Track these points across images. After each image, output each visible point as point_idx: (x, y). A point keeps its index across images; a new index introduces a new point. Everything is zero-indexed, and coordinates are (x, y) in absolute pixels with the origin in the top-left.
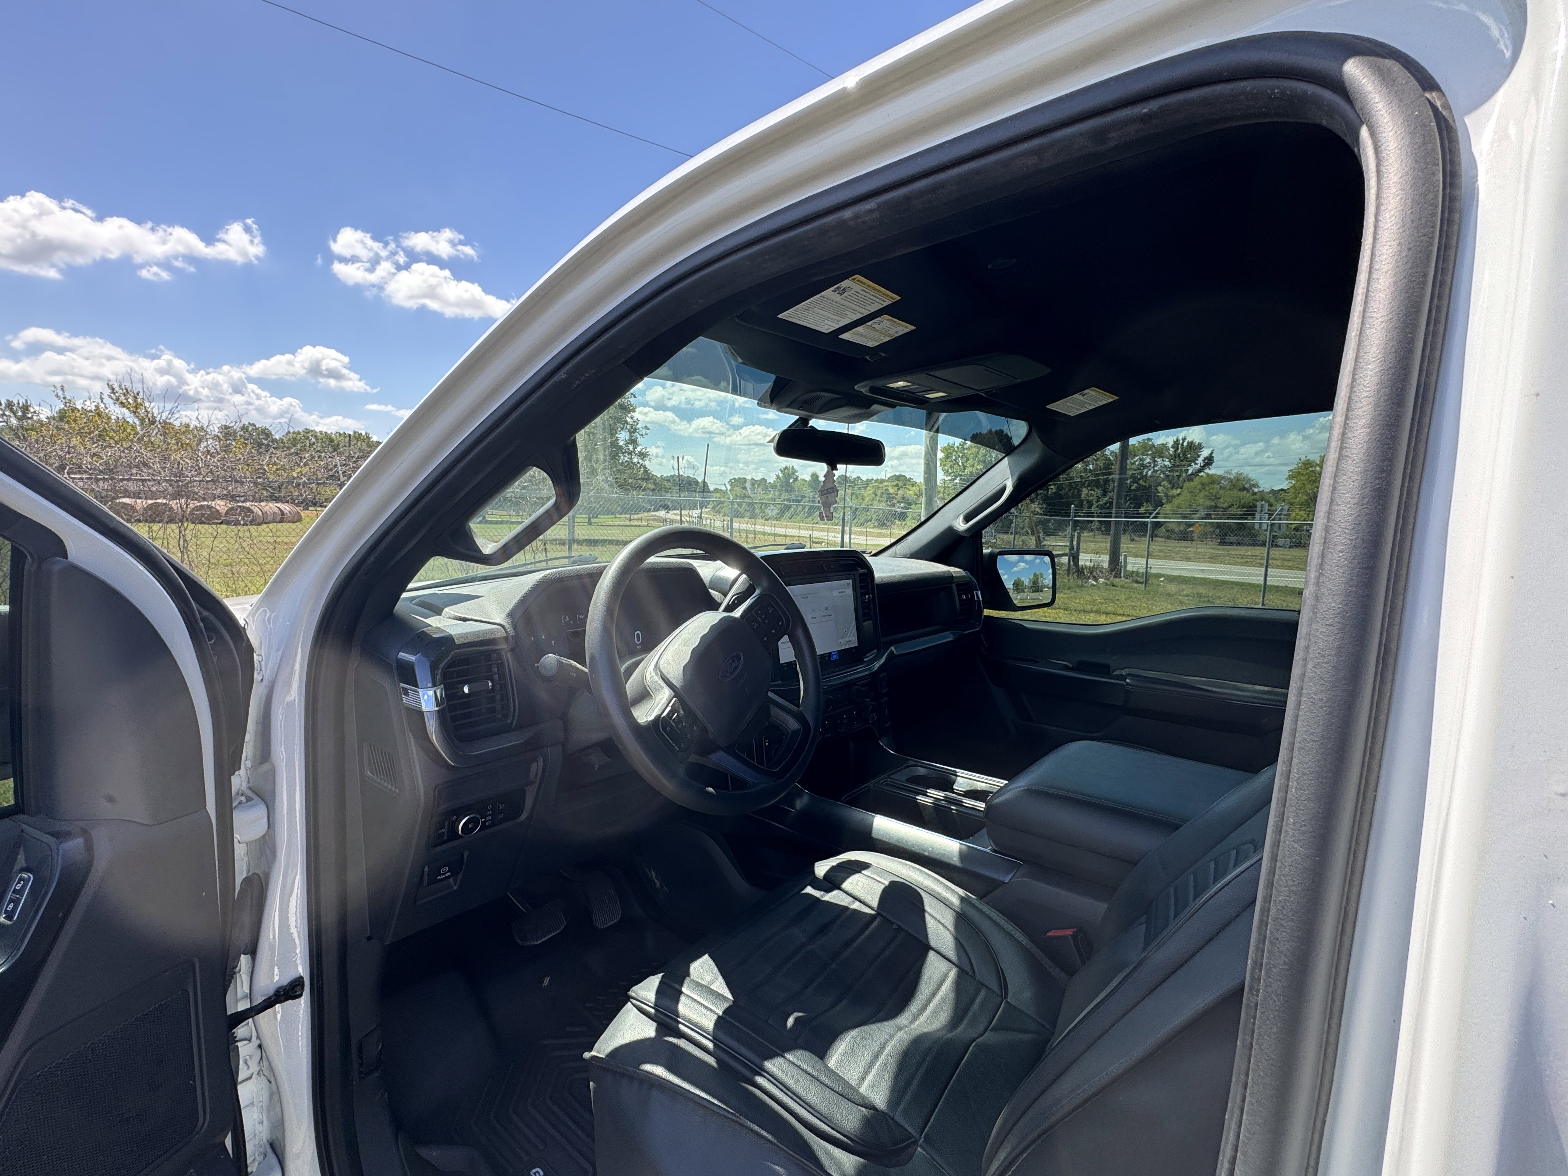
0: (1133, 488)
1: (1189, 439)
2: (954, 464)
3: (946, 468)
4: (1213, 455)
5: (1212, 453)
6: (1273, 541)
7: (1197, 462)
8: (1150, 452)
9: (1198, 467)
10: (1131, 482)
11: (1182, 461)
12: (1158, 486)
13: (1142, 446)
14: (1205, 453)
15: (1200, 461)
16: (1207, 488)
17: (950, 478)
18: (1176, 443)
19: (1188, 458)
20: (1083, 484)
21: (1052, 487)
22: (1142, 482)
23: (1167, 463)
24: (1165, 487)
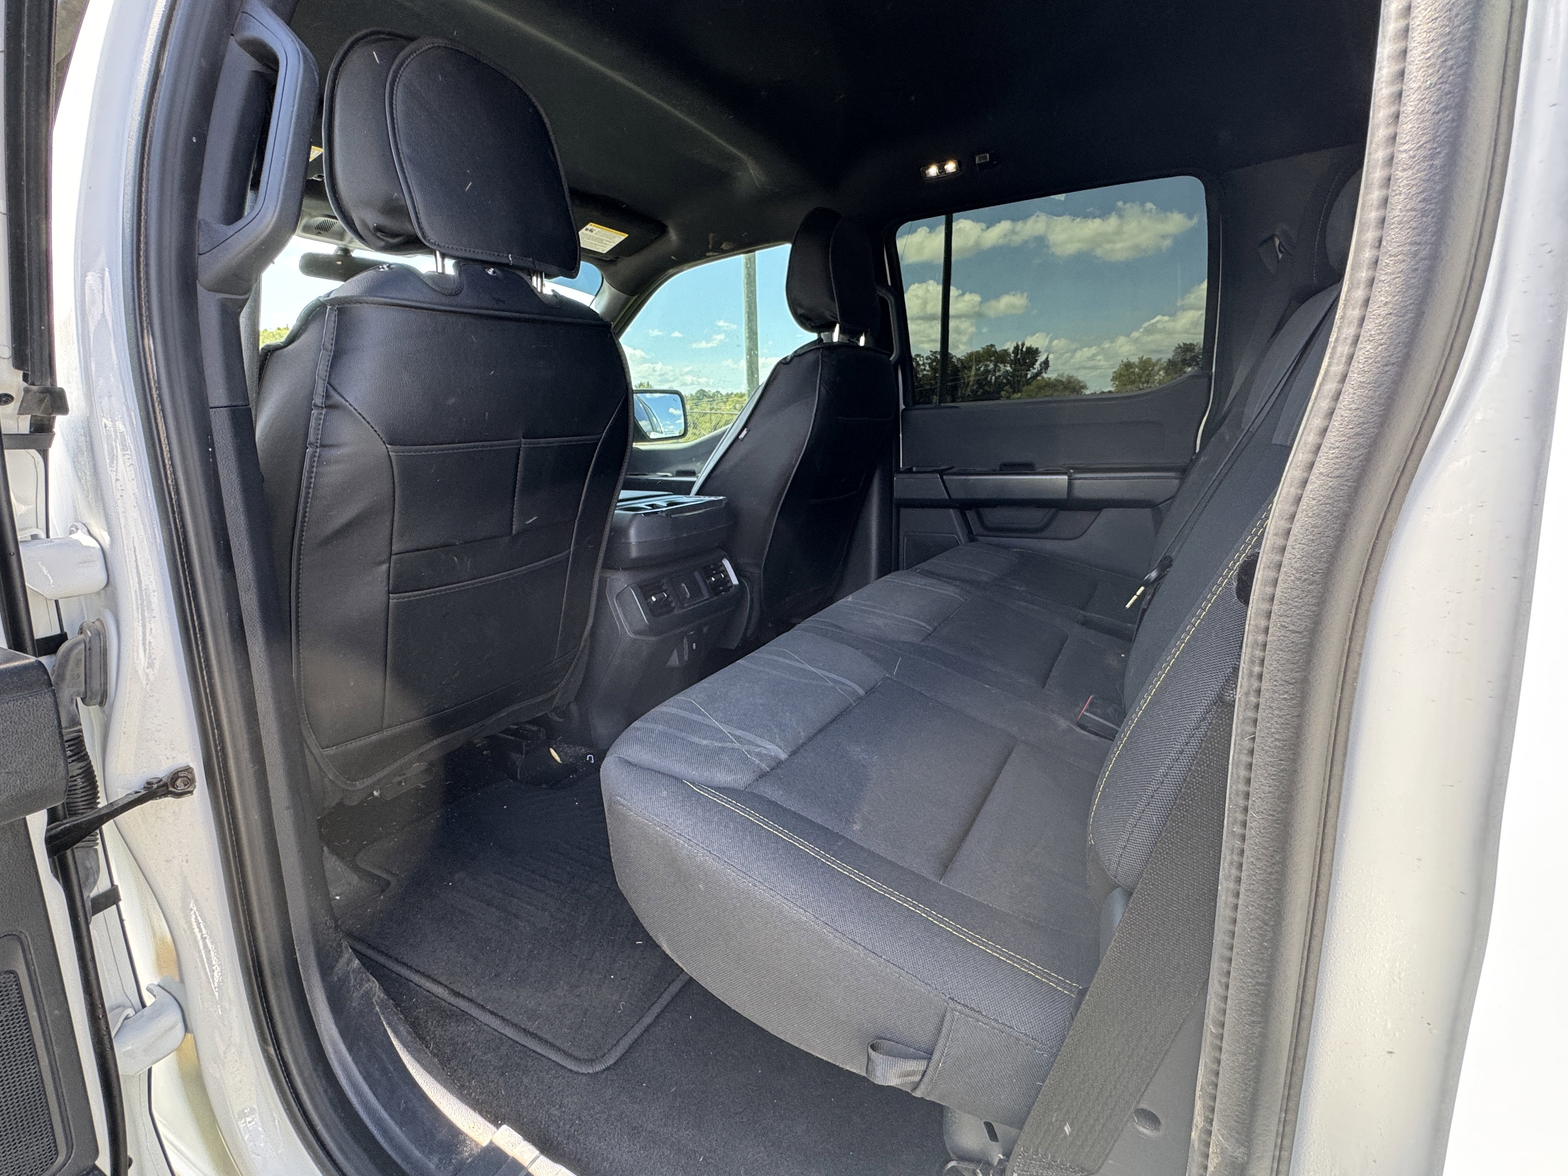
1: (1028, 344)
4: (1047, 358)
7: (1035, 366)
8: (993, 358)
9: (1036, 371)
11: (1022, 366)
12: (1001, 389)
13: (984, 353)
14: (1041, 359)
15: (1037, 365)
18: (1017, 348)
19: (1026, 363)
22: (986, 388)
23: (1009, 368)
24: (1007, 391)
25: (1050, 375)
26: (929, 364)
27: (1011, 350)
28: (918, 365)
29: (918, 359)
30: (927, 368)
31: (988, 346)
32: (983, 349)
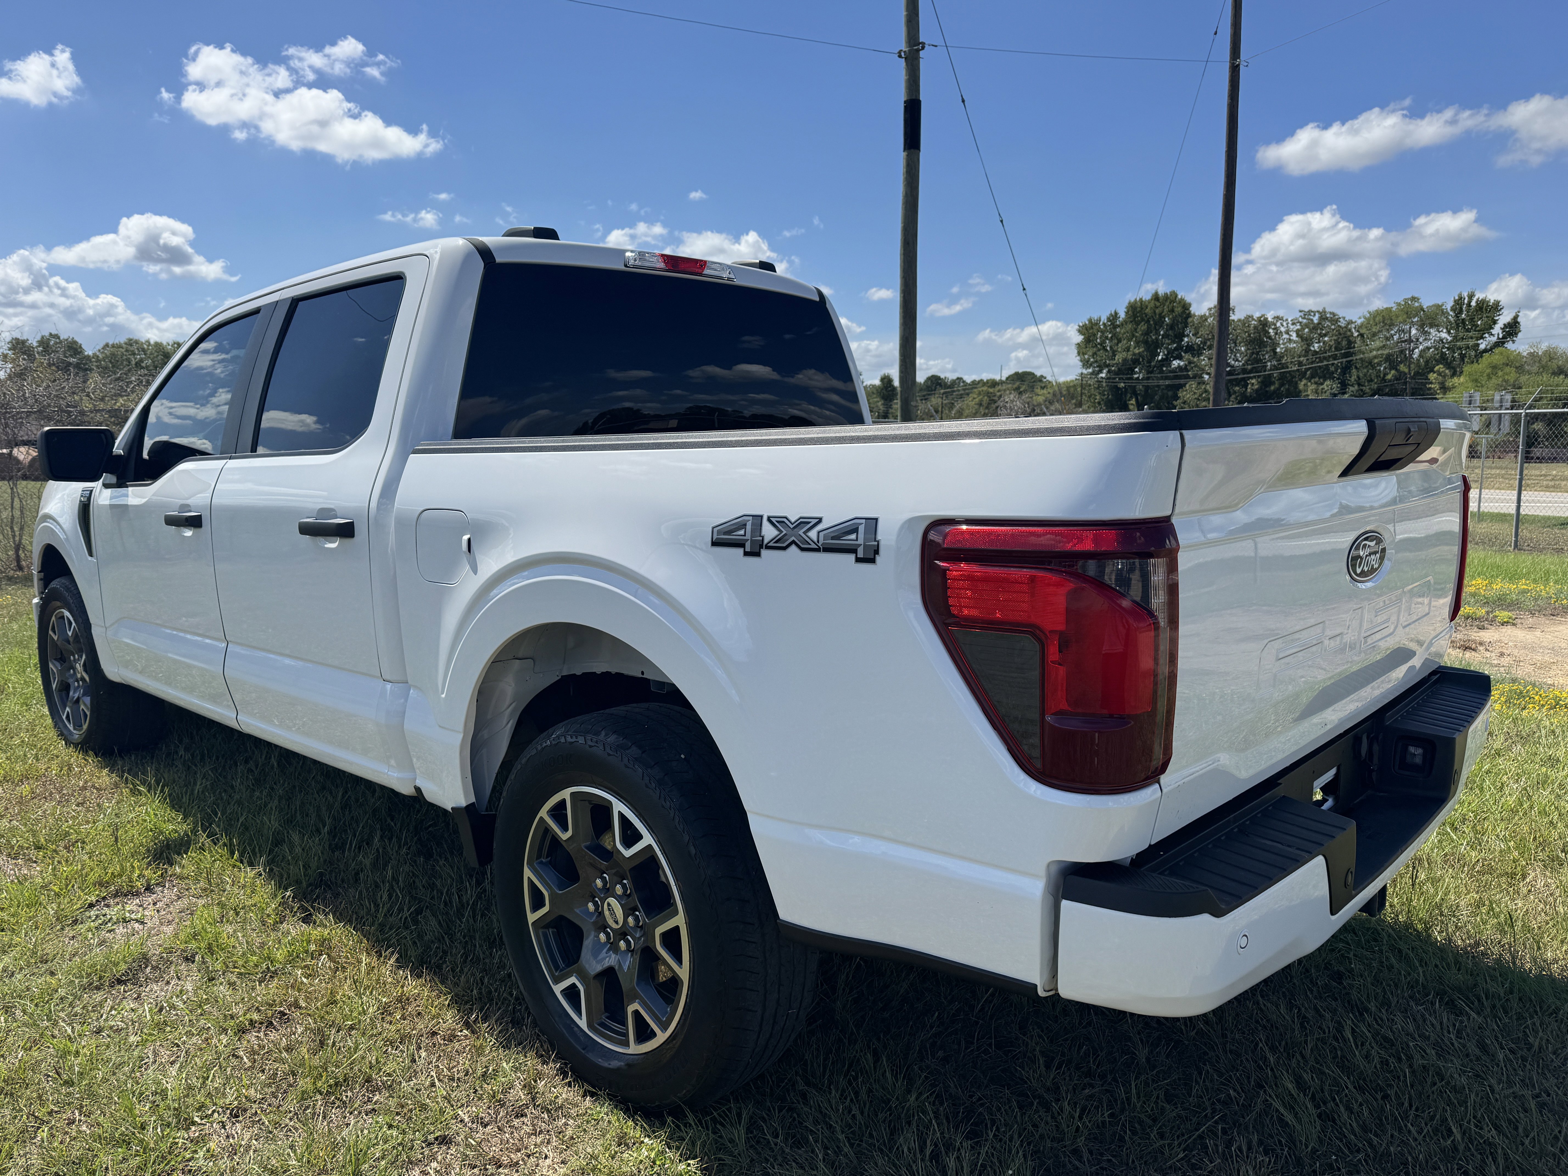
0: (1389, 377)
1: (1480, 296)
2: (1099, 350)
3: (1086, 357)
4: (1519, 320)
5: (1516, 318)
6: (1528, 452)
7: (1493, 332)
8: (1416, 319)
9: (1494, 339)
10: (1385, 368)
11: (1468, 331)
12: (1429, 373)
13: (1402, 310)
14: (1504, 319)
15: (1497, 330)
16: (1500, 373)
17: (1090, 370)
18: (1459, 302)
19: (1477, 326)
20: (1303, 375)
21: (1254, 381)
22: (1403, 368)
23: (1444, 335)
24: (1439, 374)
25: (1520, 346)
26: (1297, 331)
27: (1449, 305)
28: (1277, 332)
29: (1278, 324)
30: (1294, 337)
31: (1405, 300)
32: (1399, 304)
